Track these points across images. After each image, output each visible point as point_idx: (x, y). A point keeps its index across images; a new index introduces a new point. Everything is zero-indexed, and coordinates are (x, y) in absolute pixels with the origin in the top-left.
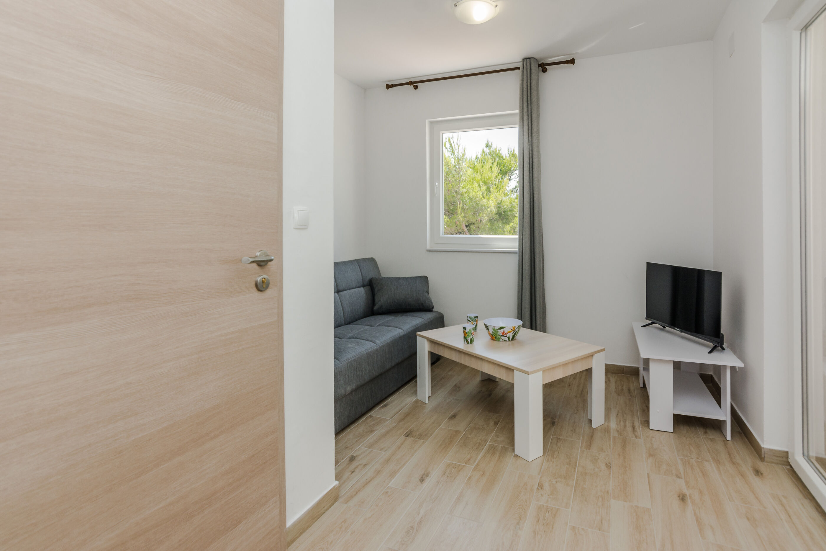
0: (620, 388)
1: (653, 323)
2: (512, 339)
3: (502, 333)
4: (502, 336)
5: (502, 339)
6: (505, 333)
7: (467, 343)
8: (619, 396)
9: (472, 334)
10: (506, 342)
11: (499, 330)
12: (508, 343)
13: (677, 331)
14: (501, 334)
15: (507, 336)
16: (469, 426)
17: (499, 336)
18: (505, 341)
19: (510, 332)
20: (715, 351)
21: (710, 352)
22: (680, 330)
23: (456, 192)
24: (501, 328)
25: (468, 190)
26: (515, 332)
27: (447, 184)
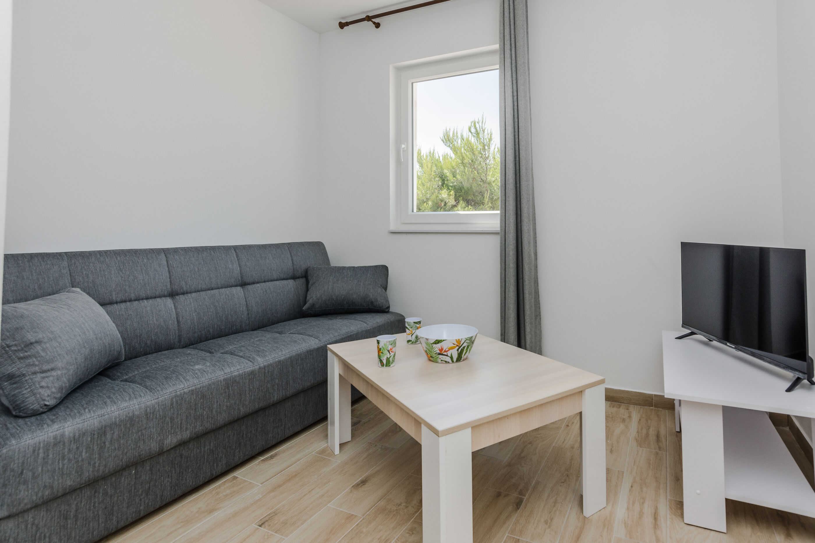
0: (644, 431)
1: (692, 333)
2: (459, 359)
3: (440, 350)
4: (439, 354)
5: (440, 360)
6: (444, 350)
7: (382, 366)
8: (641, 447)
9: (389, 351)
10: (447, 365)
11: (434, 345)
12: (451, 365)
13: (729, 348)
14: (438, 352)
15: (448, 355)
16: (376, 506)
17: (436, 354)
18: (446, 362)
19: (454, 349)
20: (797, 387)
21: (789, 390)
22: (734, 347)
23: (482, 180)
24: (438, 342)
25: (496, 179)
26: (462, 347)
27: (472, 171)
